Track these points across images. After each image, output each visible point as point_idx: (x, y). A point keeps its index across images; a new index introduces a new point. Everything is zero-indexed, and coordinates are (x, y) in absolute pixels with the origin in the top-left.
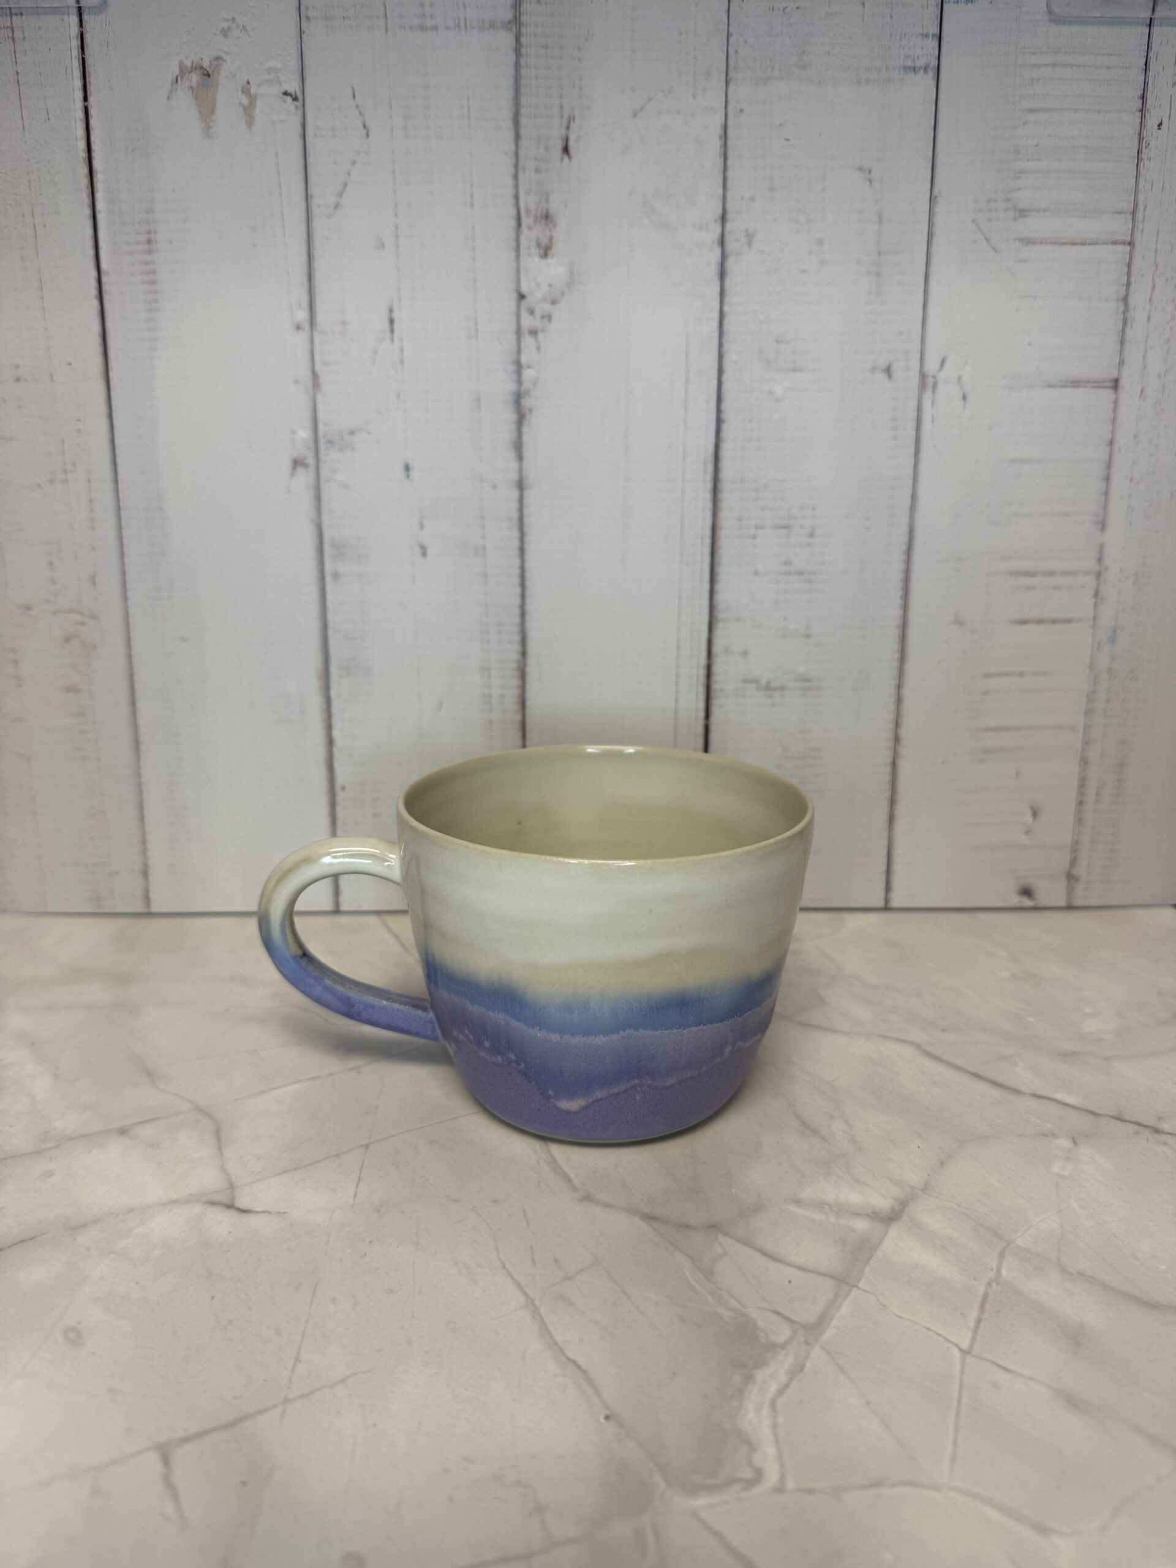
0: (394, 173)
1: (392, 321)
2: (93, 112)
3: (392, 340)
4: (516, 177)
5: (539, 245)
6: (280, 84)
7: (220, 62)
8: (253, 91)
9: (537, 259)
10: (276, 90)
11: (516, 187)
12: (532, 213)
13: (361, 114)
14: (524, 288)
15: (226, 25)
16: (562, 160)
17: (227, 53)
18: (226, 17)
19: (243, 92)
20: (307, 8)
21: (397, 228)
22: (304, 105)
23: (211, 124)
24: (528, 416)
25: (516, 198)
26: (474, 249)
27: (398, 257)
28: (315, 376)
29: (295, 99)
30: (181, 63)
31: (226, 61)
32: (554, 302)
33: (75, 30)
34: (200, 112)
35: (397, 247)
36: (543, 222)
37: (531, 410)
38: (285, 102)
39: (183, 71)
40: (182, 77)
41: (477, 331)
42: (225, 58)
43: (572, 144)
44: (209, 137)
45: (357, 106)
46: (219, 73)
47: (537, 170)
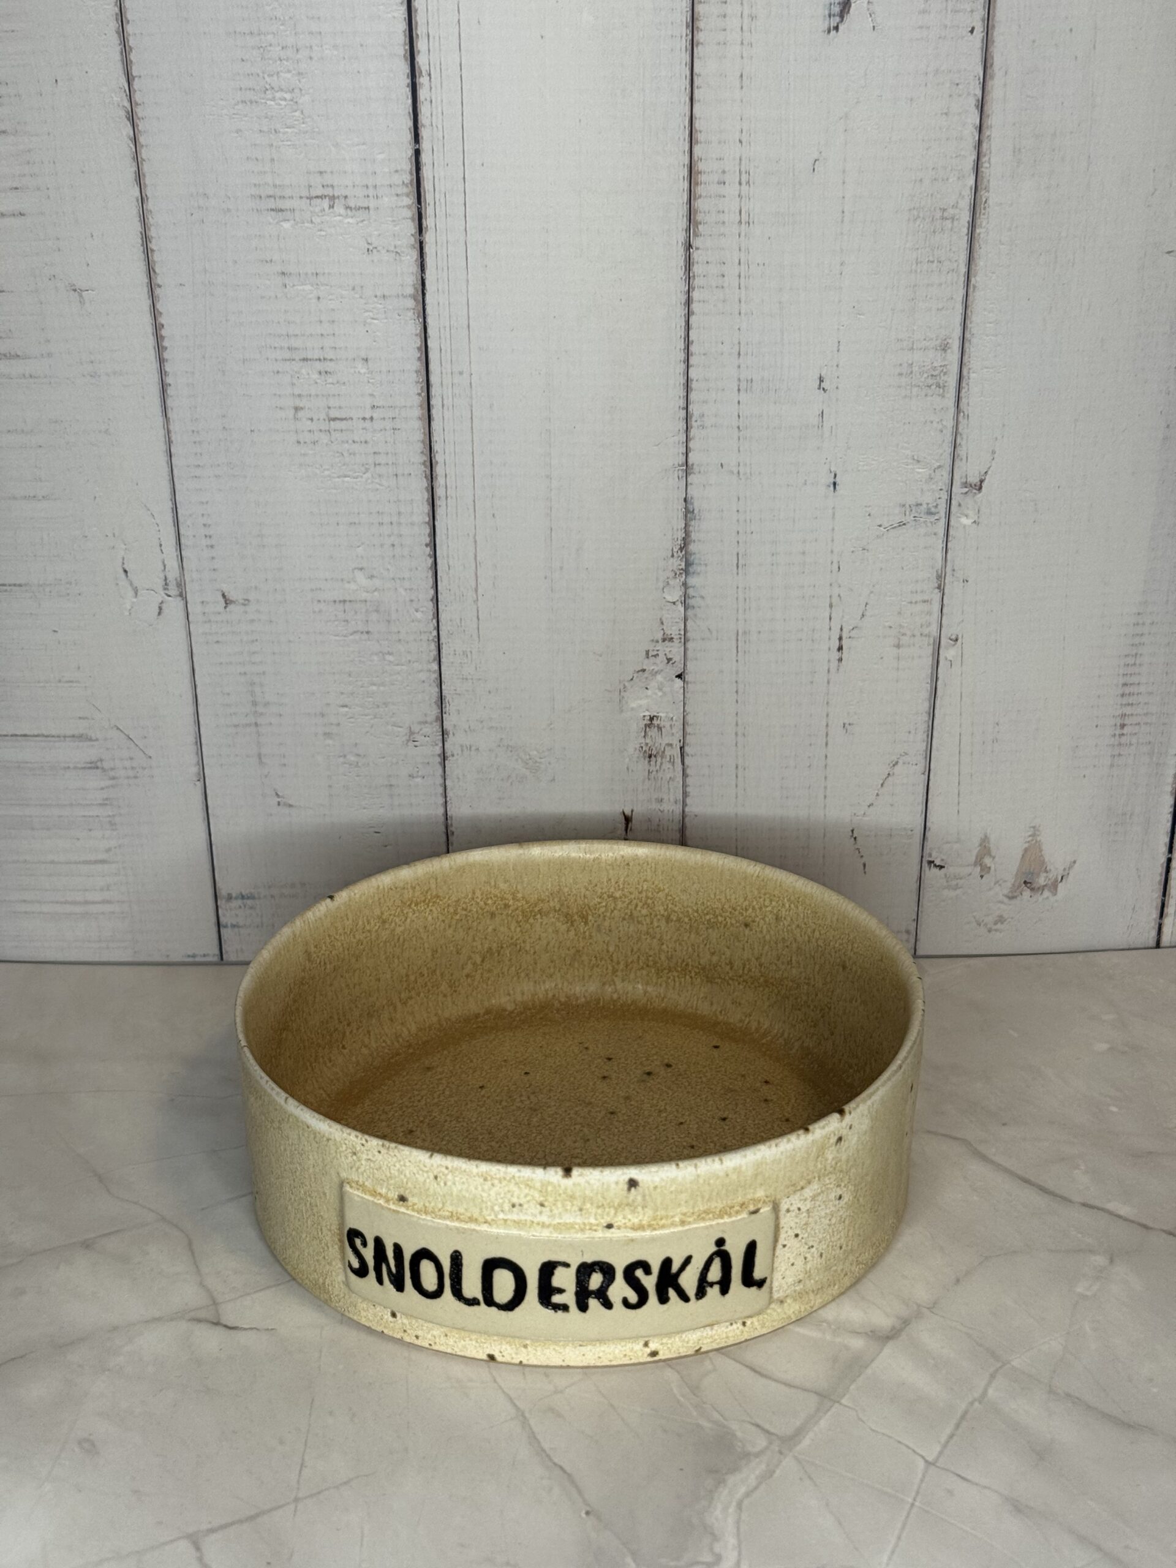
0: (825, 797)
1: (840, 648)
2: (1164, 849)
3: (841, 629)
4: (685, 794)
5: (660, 728)
6: (946, 875)
7: (1010, 895)
8: (978, 869)
9: (660, 714)
10: (950, 870)
11: (684, 785)
12: (668, 759)
13: (858, 849)
14: (679, 683)
15: (999, 926)
16: (632, 811)
17: (1001, 902)
18: (998, 933)
19: (990, 868)
20: (907, 941)
21: (827, 744)
22: (922, 857)
23: (1031, 838)
24: (675, 550)
25: (685, 775)
26: (737, 725)
27: (827, 715)
28: (941, 588)
29: (930, 862)
30: (1055, 894)
31: (1004, 895)
32: (644, 670)
33: (1168, 922)
34: (1041, 851)
35: (827, 726)
36: (654, 752)
37: (673, 556)
38: (942, 860)
39: (1054, 887)
40: (1056, 881)
41: (737, 640)
42: (1001, 898)
43: (623, 826)
44: (1034, 827)
45: (862, 856)
46: (1013, 885)
47: (662, 800)
